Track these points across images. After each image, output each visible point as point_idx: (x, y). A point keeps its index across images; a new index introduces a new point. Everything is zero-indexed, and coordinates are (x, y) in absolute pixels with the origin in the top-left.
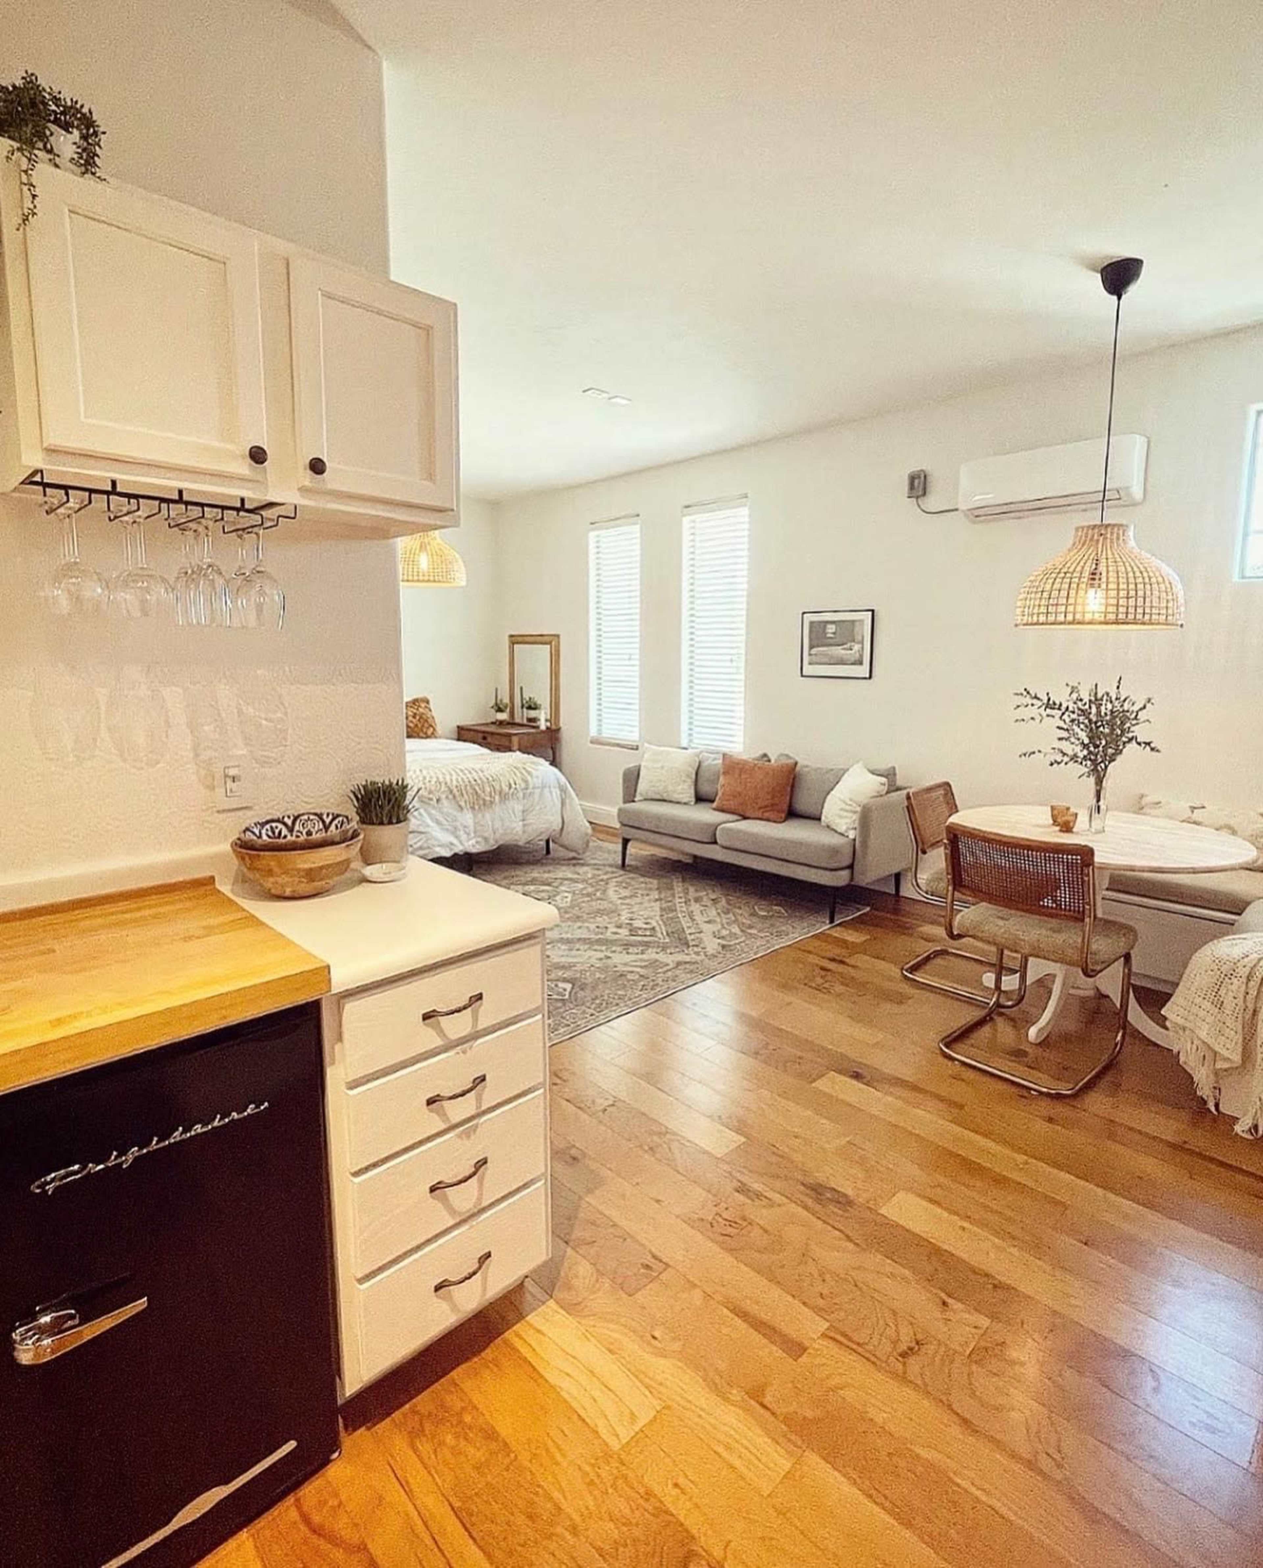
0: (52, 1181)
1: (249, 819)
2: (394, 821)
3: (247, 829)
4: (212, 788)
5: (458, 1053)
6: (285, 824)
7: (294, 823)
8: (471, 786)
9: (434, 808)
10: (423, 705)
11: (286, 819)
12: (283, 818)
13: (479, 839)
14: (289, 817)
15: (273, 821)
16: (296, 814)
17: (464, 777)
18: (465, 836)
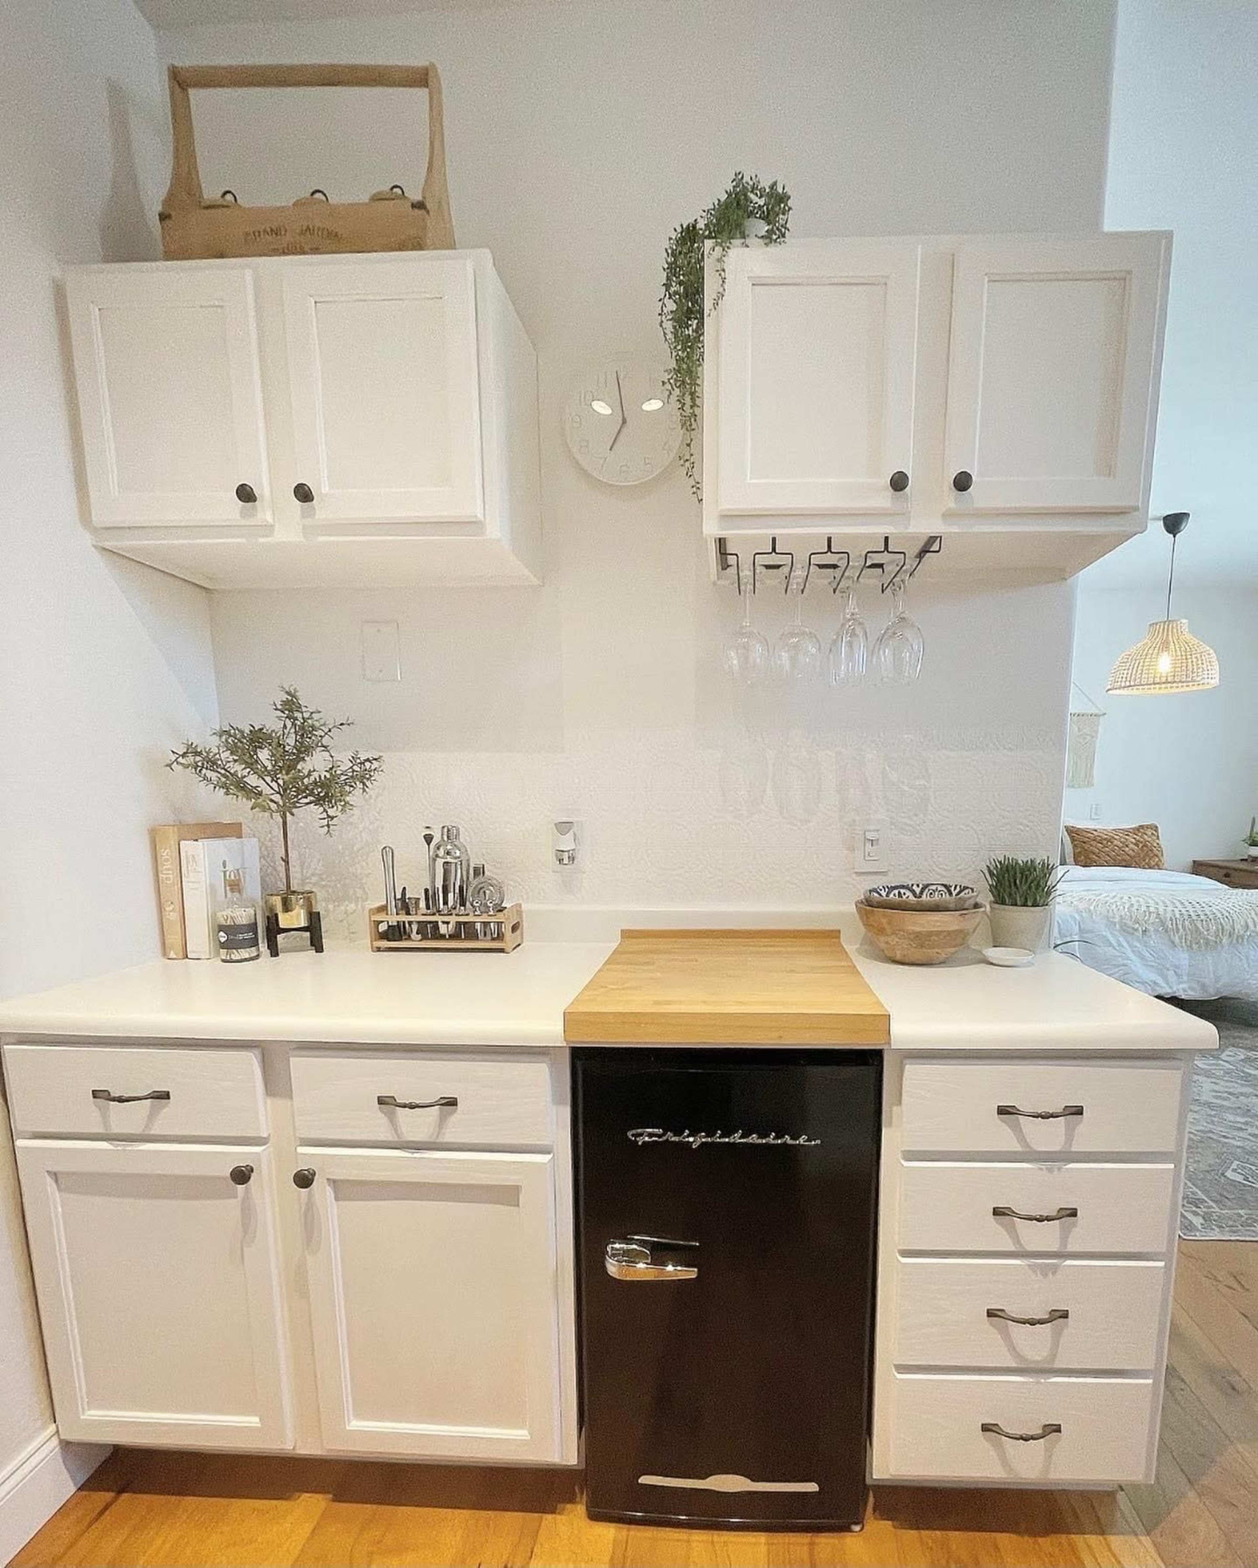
0: (647, 1135)
1: (878, 882)
2: (1029, 903)
3: (875, 890)
4: (852, 849)
5: (1041, 1169)
6: (913, 892)
7: (922, 892)
8: (1192, 922)
9: (1138, 941)
10: (1149, 832)
11: (915, 887)
12: (912, 885)
13: (1195, 986)
14: (918, 886)
15: (903, 887)
16: (925, 883)
17: (1183, 910)
18: (1175, 978)
